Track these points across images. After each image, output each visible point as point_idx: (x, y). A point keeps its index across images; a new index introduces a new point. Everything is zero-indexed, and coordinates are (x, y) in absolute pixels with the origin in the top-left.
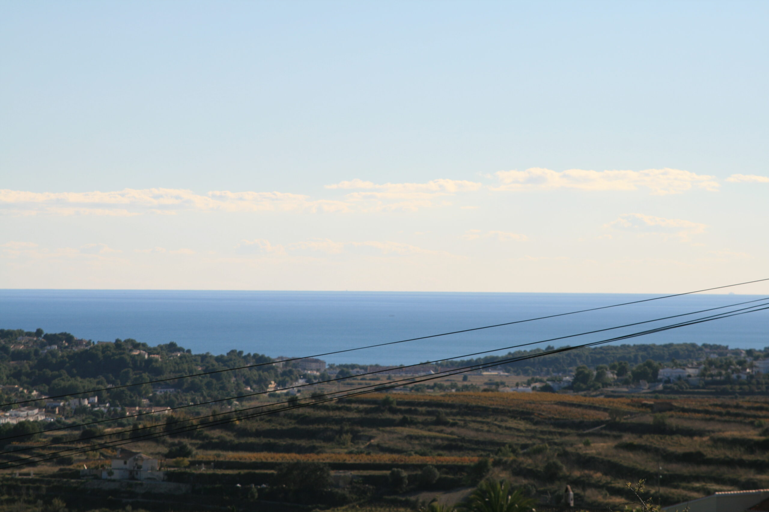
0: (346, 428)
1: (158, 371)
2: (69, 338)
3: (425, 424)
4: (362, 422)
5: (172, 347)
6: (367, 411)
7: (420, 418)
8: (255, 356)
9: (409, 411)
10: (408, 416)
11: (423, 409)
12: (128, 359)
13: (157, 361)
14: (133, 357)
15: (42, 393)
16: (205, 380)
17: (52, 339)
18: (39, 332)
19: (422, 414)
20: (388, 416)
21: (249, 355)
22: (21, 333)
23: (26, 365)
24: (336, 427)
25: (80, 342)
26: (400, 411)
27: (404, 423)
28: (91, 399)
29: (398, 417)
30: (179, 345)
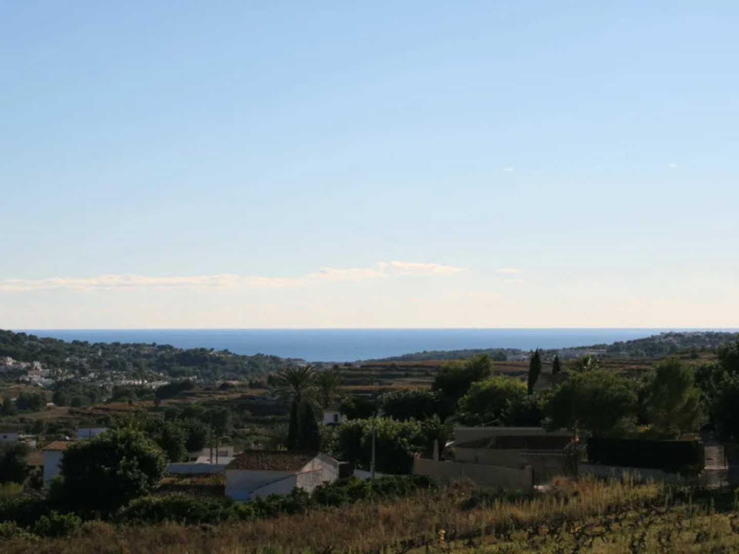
0: (374, 379)
1: (224, 363)
2: (170, 347)
3: (419, 376)
4: (382, 376)
5: (226, 351)
6: (382, 370)
7: (415, 374)
8: (271, 356)
9: (407, 370)
10: (409, 373)
11: (416, 369)
12: (208, 357)
13: (223, 358)
14: (210, 355)
15: (165, 375)
16: (250, 368)
17: (162, 348)
18: (154, 344)
19: (415, 371)
20: (396, 372)
21: (267, 356)
22: (144, 345)
23: (153, 360)
24: (368, 379)
25: (177, 349)
26: (403, 370)
27: (407, 376)
28: (193, 377)
29: (403, 373)
30: (230, 351)
